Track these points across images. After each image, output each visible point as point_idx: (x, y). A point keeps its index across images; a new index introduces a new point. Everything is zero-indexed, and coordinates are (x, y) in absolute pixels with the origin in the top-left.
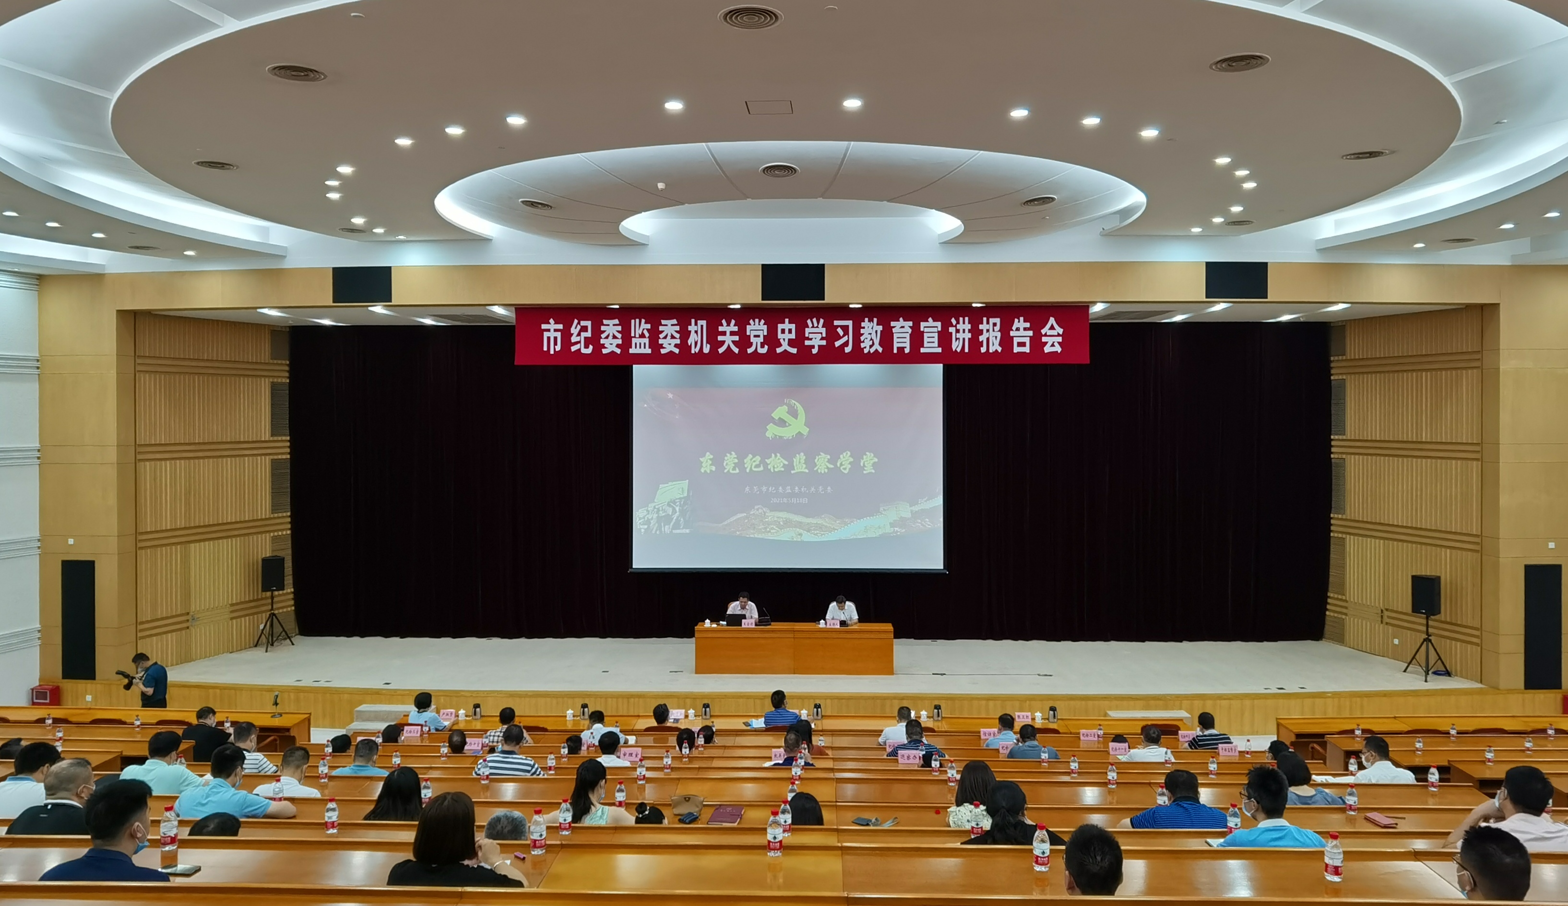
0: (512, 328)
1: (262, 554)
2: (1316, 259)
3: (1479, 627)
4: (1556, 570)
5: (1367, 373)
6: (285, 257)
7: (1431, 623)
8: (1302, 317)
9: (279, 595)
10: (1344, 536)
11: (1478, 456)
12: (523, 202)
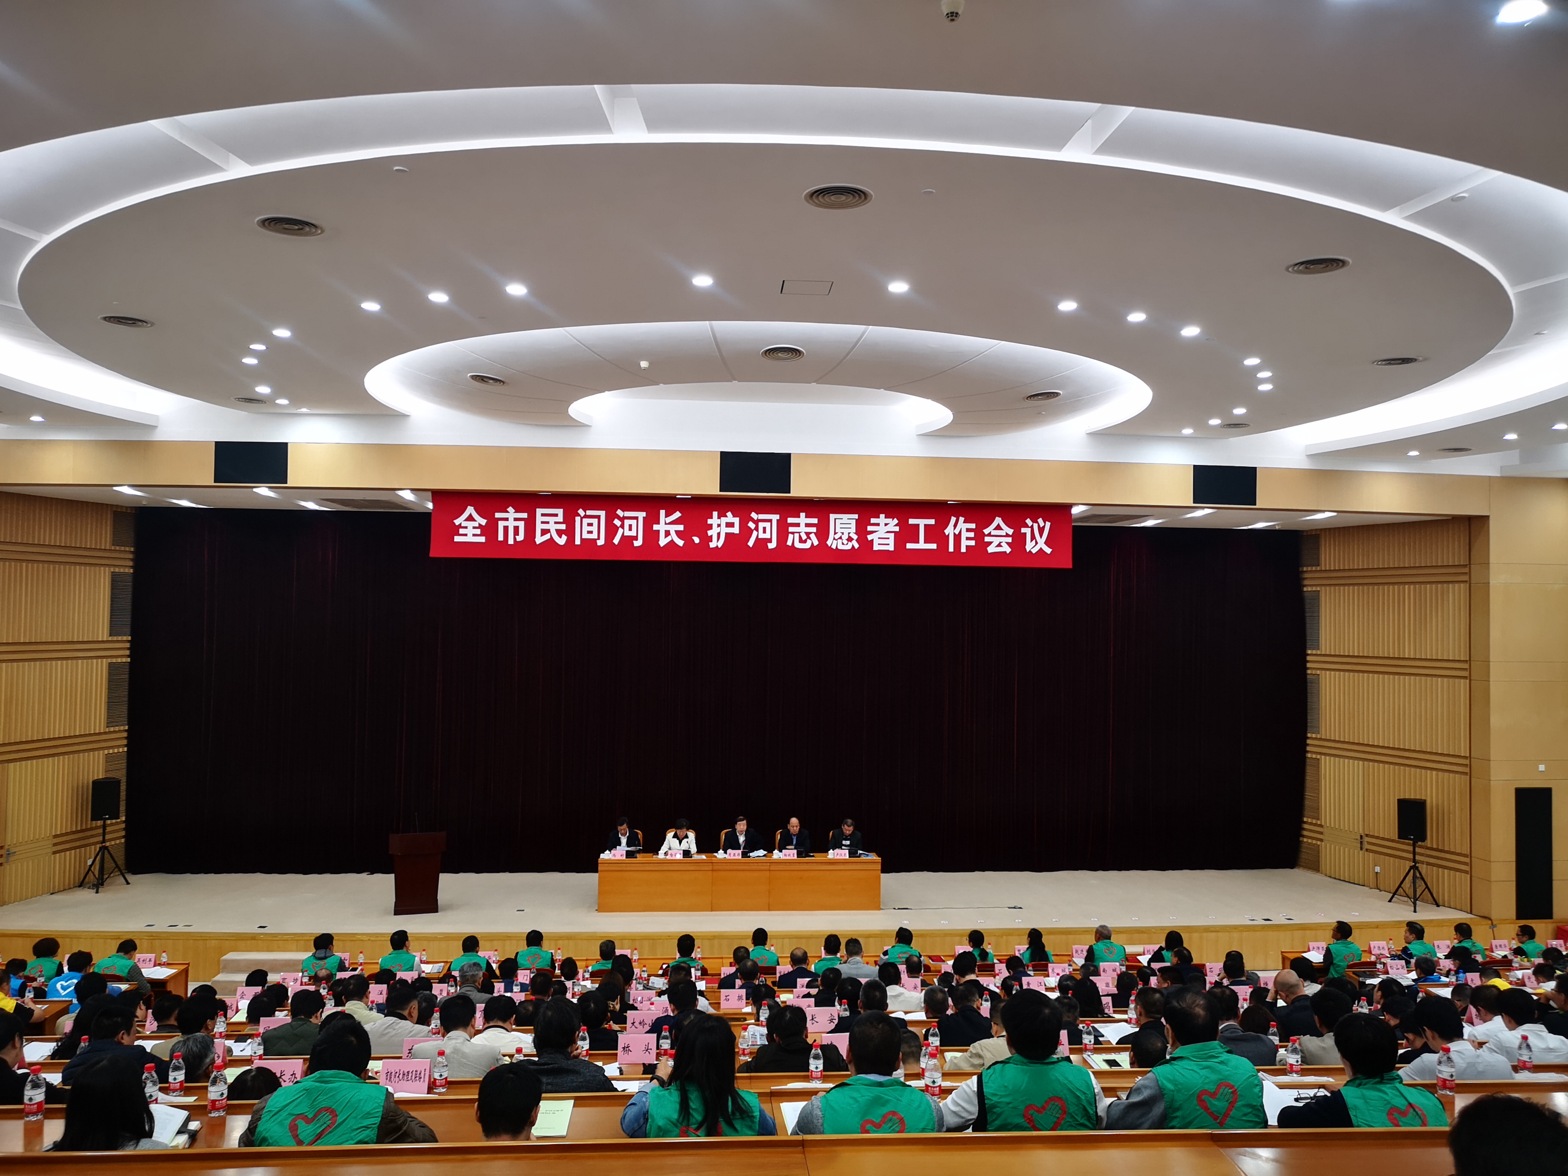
0: (426, 516)
1: (93, 775)
2: (1306, 464)
3: (1469, 853)
4: (1546, 793)
5: (1349, 585)
6: (156, 427)
7: (1417, 850)
8: (1278, 525)
9: (112, 824)
10: (1318, 757)
11: (1466, 674)
12: (472, 377)
